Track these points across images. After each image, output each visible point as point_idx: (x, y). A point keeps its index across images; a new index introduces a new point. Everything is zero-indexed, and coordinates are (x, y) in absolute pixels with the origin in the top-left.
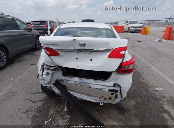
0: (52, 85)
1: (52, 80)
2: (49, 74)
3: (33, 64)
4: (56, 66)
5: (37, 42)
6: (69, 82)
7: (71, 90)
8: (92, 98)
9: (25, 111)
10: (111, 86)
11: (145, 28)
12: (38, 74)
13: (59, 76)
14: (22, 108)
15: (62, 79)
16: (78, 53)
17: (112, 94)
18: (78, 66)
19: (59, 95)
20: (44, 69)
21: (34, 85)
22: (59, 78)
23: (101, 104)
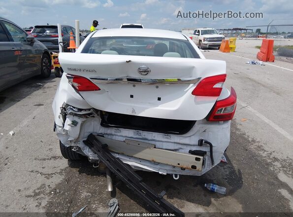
0: (81, 145)
1: (82, 135)
2: (77, 123)
3: (40, 105)
4: (89, 110)
5: (44, 64)
6: (114, 138)
7: (119, 154)
8: (158, 167)
9: (33, 194)
10: (194, 145)
11: (227, 41)
12: (55, 125)
13: (95, 126)
14: (25, 188)
15: (100, 132)
16: (134, 86)
17: (197, 159)
18: (133, 111)
19: (95, 162)
20: (66, 115)
21: (45, 143)
22: (95, 131)
23: (176, 177)
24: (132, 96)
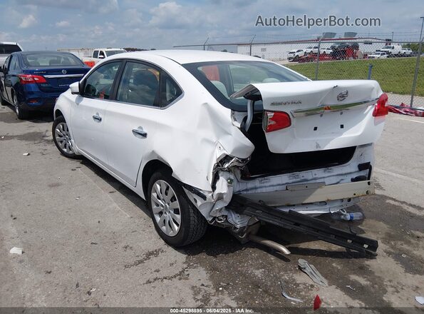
16: (322, 116)
18: (318, 146)
19: (241, 232)
24: (316, 129)
